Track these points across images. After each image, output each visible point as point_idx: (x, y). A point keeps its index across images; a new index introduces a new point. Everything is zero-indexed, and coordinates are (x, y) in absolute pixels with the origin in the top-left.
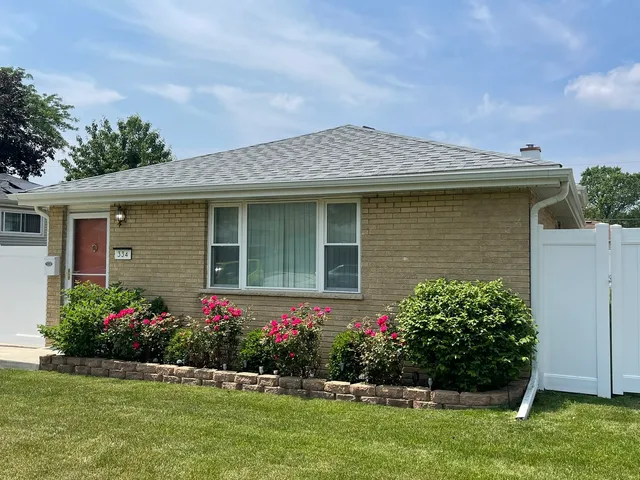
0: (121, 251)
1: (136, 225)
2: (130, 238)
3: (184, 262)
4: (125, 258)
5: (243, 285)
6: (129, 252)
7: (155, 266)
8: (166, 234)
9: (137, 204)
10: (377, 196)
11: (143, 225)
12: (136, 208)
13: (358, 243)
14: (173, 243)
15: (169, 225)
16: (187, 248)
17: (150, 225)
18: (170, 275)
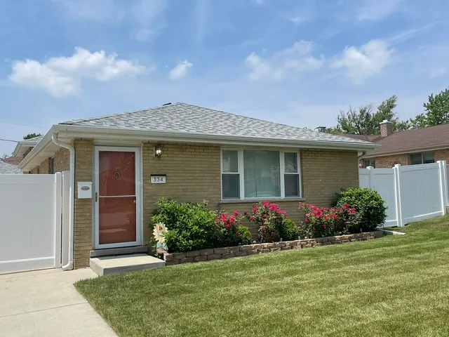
0: (156, 177)
1: (168, 159)
2: (163, 168)
3: (207, 184)
4: (160, 182)
5: (242, 197)
6: (164, 178)
7: (186, 187)
8: (193, 165)
9: (168, 143)
10: (308, 150)
11: (175, 159)
12: (168, 146)
13: (299, 172)
14: (198, 172)
15: (195, 159)
16: (208, 175)
17: (181, 159)
18: (197, 193)
